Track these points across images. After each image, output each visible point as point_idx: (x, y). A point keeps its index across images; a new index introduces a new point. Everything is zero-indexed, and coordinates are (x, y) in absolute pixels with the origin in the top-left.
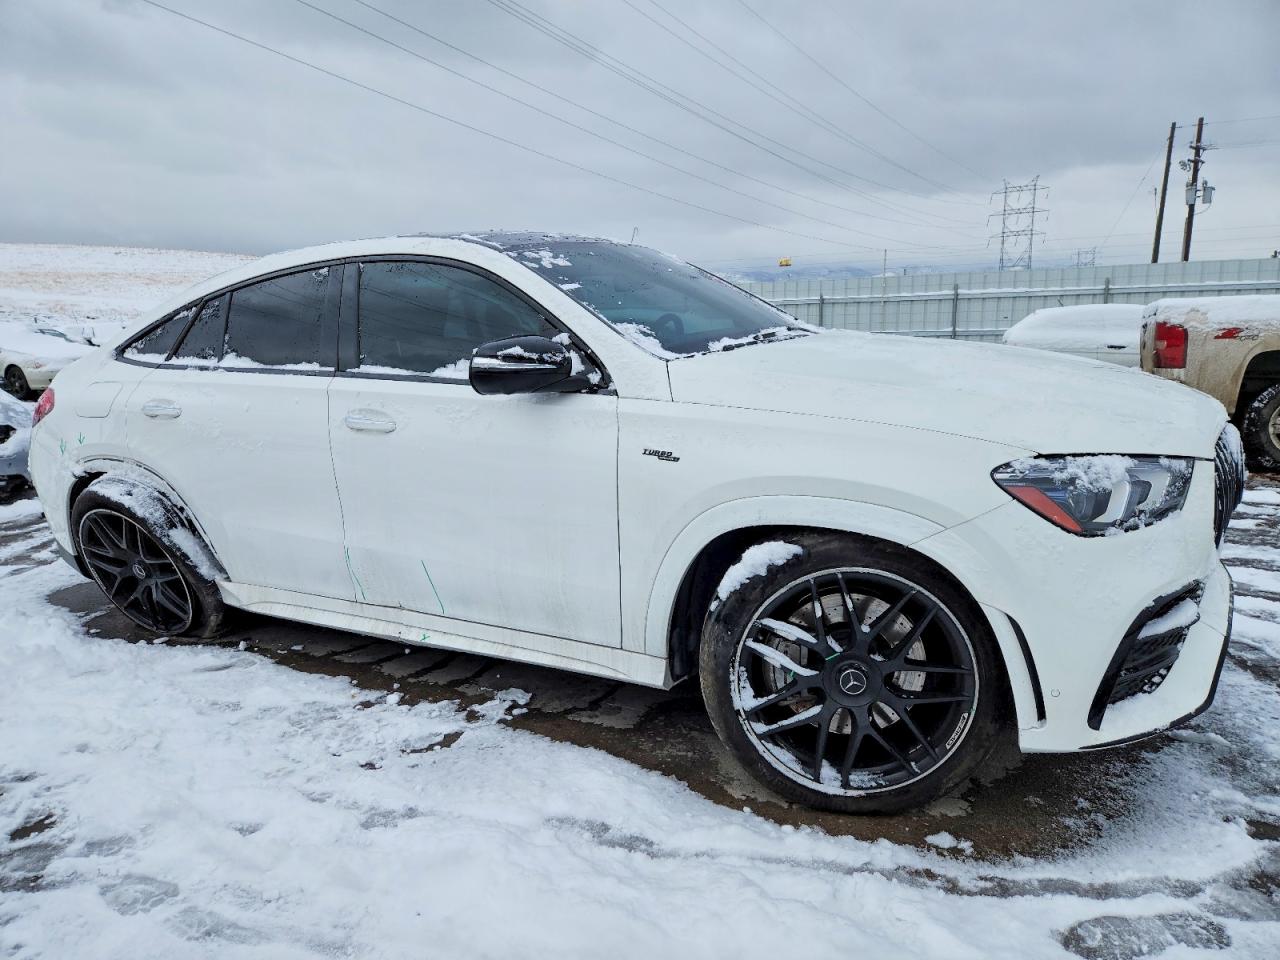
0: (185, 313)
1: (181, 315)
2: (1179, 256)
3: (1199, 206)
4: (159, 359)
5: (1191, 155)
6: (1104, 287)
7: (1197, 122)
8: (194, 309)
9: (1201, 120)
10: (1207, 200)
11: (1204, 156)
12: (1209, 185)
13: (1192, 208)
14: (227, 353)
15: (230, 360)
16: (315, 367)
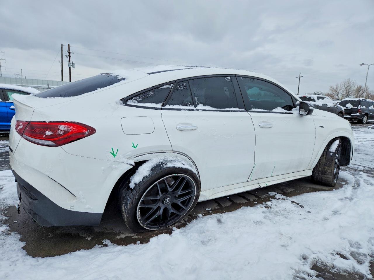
0: (167, 86)
1: (164, 87)
2: (68, 80)
3: (72, 68)
4: (159, 106)
5: (68, 54)
6: (48, 86)
7: (68, 45)
8: (172, 85)
9: (69, 45)
10: (73, 67)
11: (71, 55)
12: (73, 63)
13: (70, 68)
14: (198, 104)
15: (200, 107)
16: (237, 109)
